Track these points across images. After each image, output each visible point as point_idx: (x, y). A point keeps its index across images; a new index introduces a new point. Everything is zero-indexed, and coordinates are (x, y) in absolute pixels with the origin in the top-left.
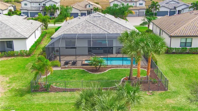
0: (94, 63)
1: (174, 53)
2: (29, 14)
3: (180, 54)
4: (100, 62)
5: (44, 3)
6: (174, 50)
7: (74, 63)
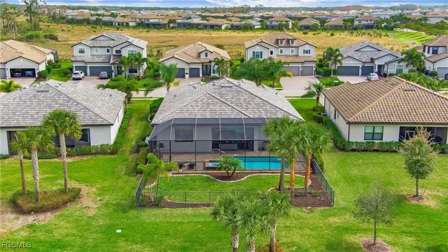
0: (224, 165)
1: (354, 150)
2: (88, 70)
3: (364, 153)
4: (233, 165)
5: (118, 48)
6: (355, 145)
7: (192, 166)
